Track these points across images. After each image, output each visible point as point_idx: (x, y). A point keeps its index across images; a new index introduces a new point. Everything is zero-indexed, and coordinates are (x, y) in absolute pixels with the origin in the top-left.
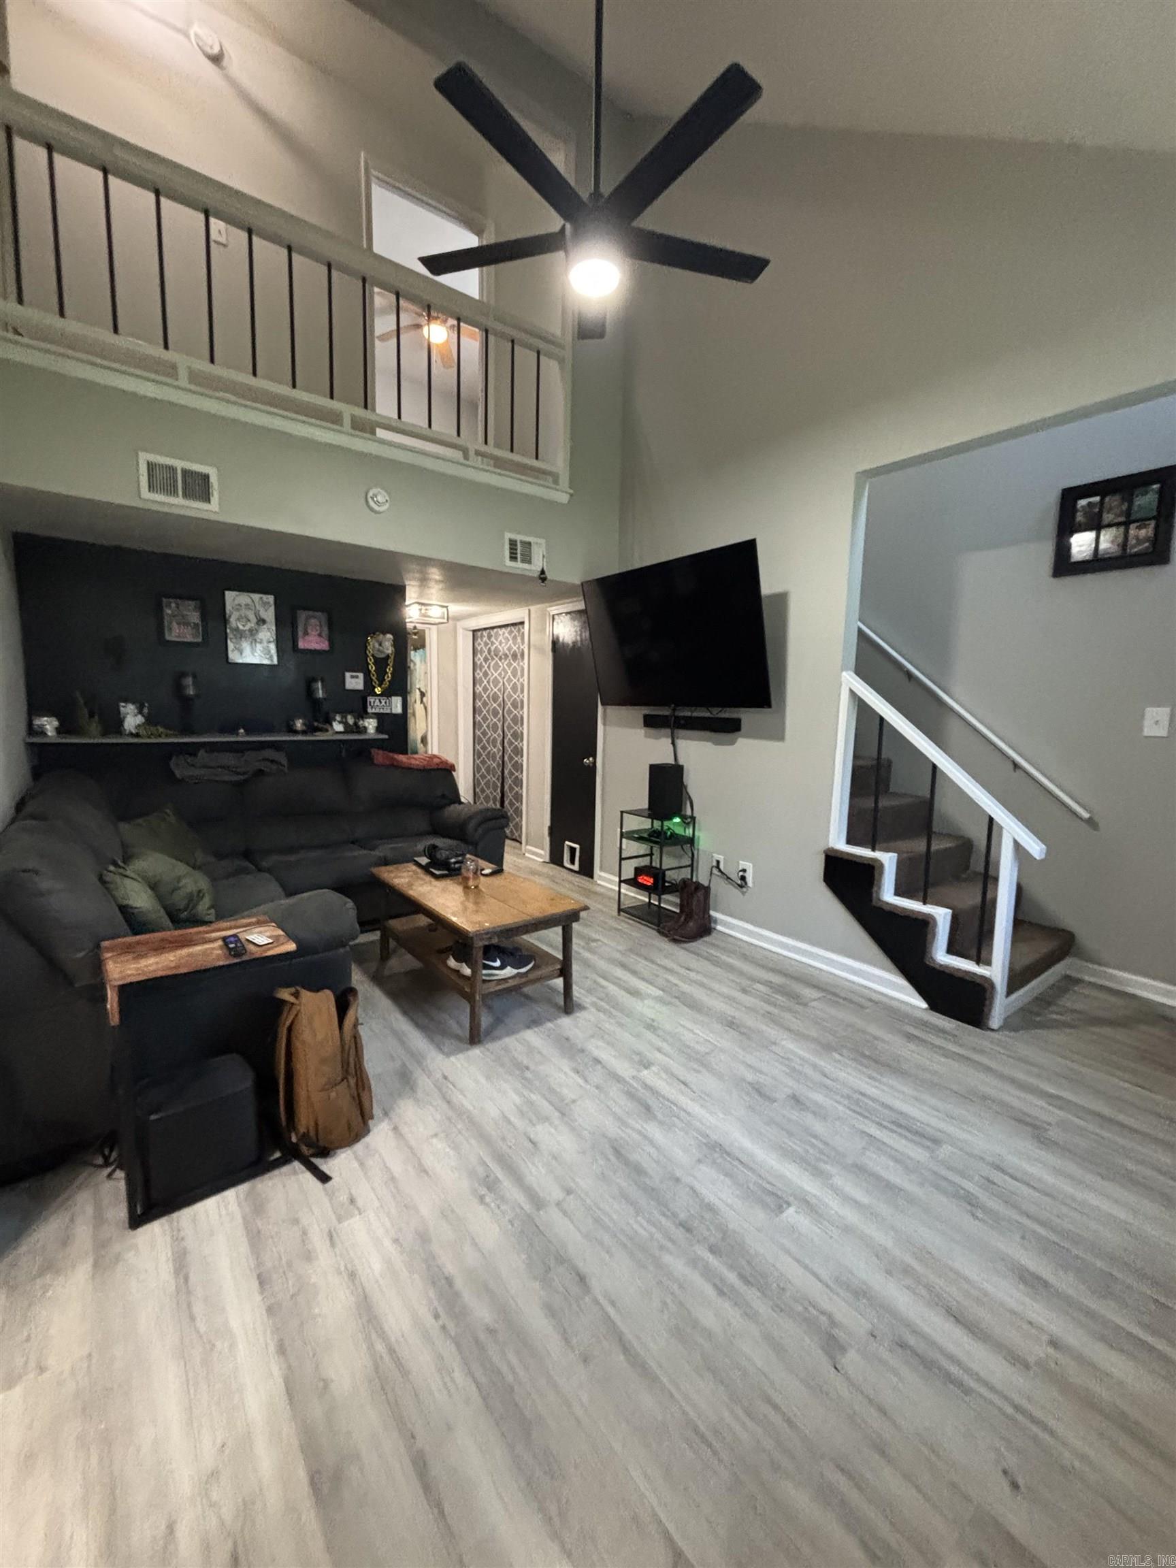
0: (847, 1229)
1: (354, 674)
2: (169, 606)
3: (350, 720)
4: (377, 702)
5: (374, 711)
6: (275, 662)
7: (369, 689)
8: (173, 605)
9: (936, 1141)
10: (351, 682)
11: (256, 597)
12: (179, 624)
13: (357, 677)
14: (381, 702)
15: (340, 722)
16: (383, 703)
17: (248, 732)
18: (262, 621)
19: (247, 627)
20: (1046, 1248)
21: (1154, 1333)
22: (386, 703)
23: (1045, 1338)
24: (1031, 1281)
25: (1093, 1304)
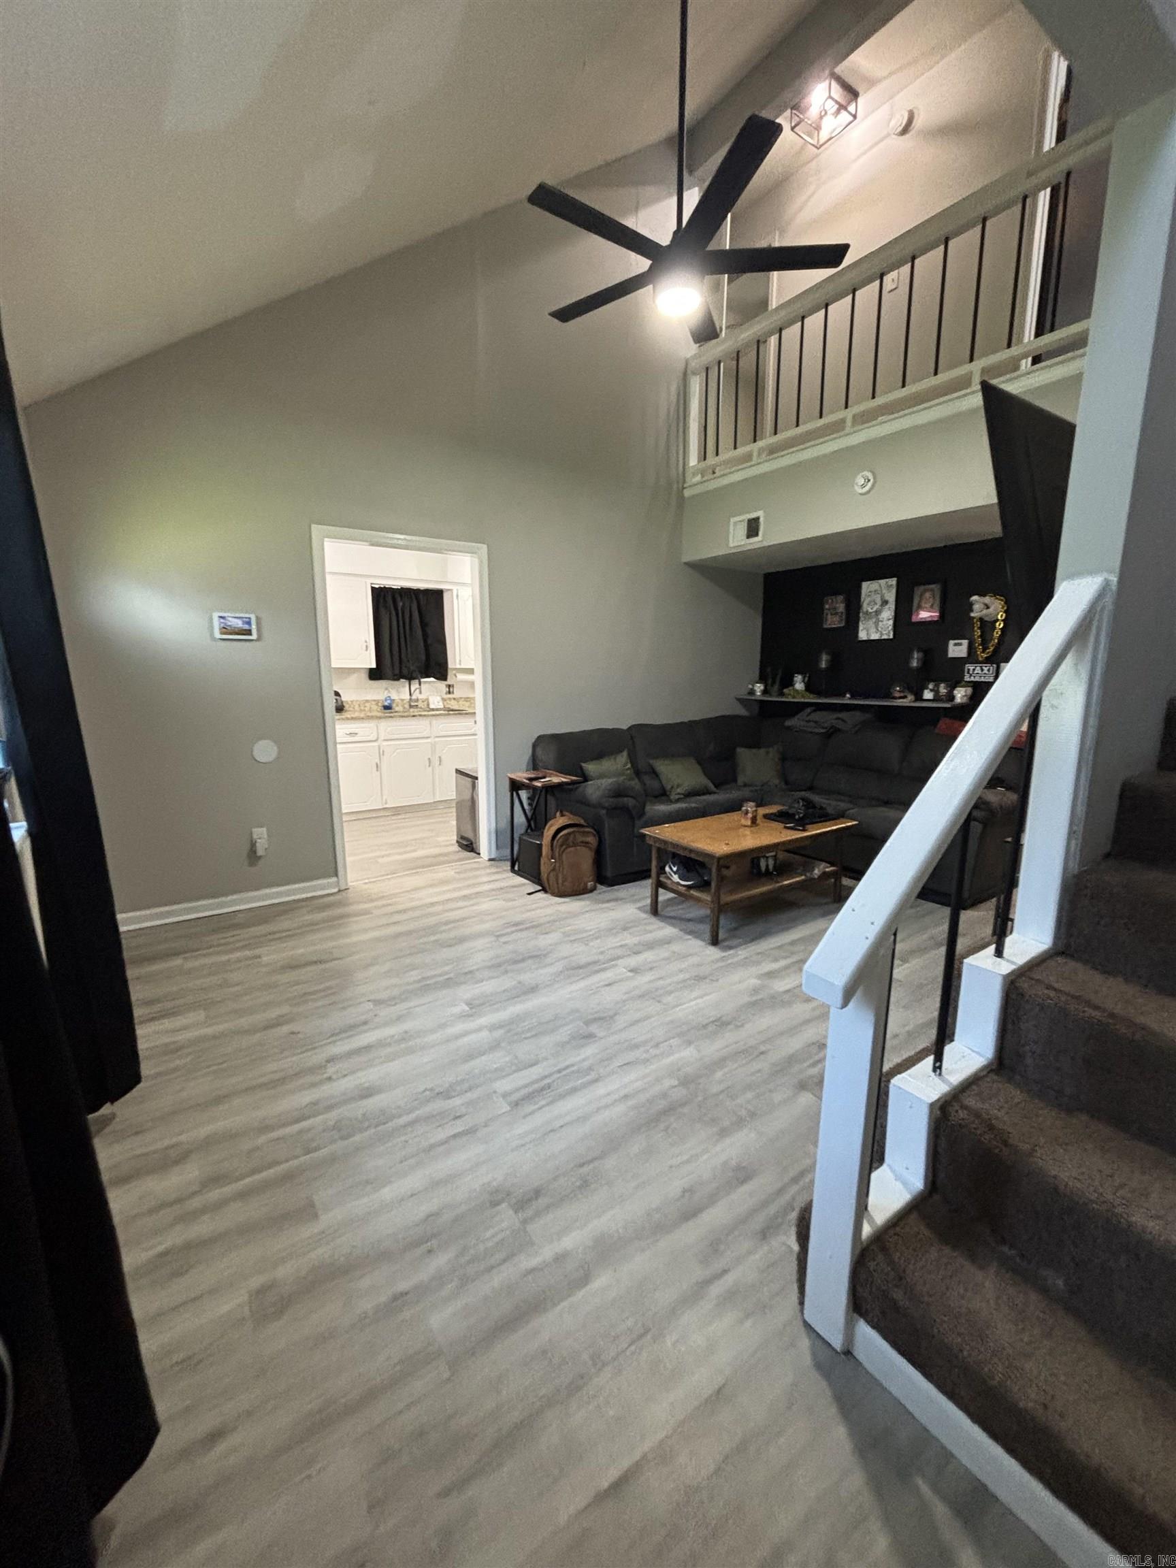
0: (442, 1026)
1: (956, 641)
2: (827, 603)
3: (943, 690)
4: (978, 670)
5: (972, 679)
6: (891, 637)
7: (972, 657)
8: (830, 601)
9: (516, 1104)
10: (954, 651)
11: (883, 582)
12: (832, 614)
13: (960, 644)
14: (982, 670)
15: (931, 690)
16: (986, 671)
17: (853, 697)
18: (885, 602)
19: (875, 609)
20: (384, 1117)
21: (300, 1132)
22: (989, 670)
23: (334, 1077)
24: (367, 1092)
25: (333, 1115)
